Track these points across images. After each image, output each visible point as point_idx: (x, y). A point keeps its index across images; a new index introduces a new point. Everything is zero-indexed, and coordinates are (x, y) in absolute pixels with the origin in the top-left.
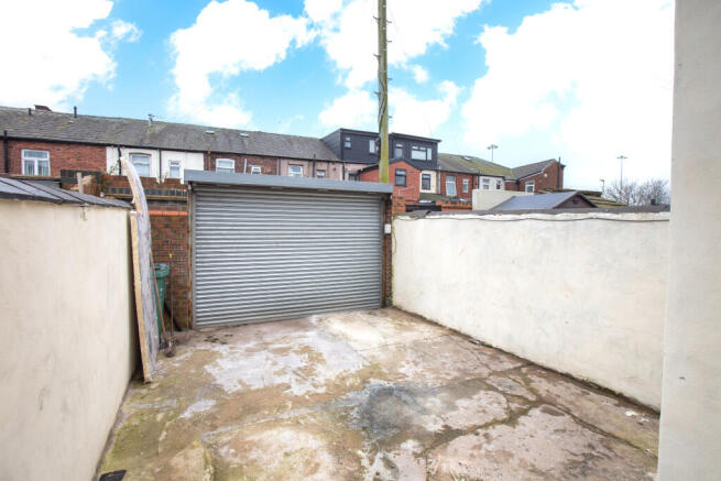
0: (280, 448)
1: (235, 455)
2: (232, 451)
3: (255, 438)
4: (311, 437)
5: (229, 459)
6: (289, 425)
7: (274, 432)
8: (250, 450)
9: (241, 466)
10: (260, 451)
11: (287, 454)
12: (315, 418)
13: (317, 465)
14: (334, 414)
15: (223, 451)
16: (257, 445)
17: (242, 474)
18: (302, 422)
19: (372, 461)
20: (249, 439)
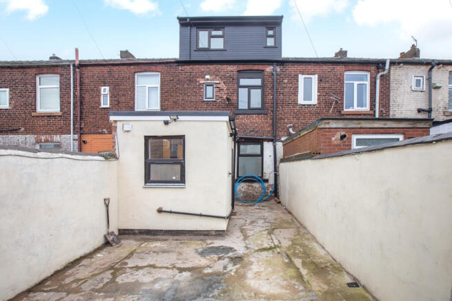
0: (270, 283)
1: (294, 285)
2: (296, 287)
3: (283, 291)
4: (252, 285)
5: (297, 283)
6: (262, 294)
7: (272, 292)
8: (286, 285)
9: (291, 279)
10: (281, 283)
11: (268, 279)
12: (243, 296)
13: (255, 274)
14: (228, 296)
15: (301, 288)
16: (283, 287)
17: (290, 277)
18: (253, 294)
19: (231, 270)
20: (288, 291)
